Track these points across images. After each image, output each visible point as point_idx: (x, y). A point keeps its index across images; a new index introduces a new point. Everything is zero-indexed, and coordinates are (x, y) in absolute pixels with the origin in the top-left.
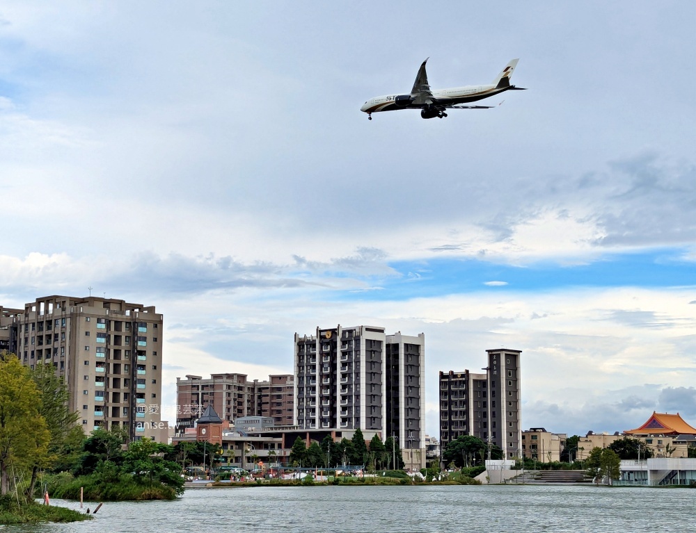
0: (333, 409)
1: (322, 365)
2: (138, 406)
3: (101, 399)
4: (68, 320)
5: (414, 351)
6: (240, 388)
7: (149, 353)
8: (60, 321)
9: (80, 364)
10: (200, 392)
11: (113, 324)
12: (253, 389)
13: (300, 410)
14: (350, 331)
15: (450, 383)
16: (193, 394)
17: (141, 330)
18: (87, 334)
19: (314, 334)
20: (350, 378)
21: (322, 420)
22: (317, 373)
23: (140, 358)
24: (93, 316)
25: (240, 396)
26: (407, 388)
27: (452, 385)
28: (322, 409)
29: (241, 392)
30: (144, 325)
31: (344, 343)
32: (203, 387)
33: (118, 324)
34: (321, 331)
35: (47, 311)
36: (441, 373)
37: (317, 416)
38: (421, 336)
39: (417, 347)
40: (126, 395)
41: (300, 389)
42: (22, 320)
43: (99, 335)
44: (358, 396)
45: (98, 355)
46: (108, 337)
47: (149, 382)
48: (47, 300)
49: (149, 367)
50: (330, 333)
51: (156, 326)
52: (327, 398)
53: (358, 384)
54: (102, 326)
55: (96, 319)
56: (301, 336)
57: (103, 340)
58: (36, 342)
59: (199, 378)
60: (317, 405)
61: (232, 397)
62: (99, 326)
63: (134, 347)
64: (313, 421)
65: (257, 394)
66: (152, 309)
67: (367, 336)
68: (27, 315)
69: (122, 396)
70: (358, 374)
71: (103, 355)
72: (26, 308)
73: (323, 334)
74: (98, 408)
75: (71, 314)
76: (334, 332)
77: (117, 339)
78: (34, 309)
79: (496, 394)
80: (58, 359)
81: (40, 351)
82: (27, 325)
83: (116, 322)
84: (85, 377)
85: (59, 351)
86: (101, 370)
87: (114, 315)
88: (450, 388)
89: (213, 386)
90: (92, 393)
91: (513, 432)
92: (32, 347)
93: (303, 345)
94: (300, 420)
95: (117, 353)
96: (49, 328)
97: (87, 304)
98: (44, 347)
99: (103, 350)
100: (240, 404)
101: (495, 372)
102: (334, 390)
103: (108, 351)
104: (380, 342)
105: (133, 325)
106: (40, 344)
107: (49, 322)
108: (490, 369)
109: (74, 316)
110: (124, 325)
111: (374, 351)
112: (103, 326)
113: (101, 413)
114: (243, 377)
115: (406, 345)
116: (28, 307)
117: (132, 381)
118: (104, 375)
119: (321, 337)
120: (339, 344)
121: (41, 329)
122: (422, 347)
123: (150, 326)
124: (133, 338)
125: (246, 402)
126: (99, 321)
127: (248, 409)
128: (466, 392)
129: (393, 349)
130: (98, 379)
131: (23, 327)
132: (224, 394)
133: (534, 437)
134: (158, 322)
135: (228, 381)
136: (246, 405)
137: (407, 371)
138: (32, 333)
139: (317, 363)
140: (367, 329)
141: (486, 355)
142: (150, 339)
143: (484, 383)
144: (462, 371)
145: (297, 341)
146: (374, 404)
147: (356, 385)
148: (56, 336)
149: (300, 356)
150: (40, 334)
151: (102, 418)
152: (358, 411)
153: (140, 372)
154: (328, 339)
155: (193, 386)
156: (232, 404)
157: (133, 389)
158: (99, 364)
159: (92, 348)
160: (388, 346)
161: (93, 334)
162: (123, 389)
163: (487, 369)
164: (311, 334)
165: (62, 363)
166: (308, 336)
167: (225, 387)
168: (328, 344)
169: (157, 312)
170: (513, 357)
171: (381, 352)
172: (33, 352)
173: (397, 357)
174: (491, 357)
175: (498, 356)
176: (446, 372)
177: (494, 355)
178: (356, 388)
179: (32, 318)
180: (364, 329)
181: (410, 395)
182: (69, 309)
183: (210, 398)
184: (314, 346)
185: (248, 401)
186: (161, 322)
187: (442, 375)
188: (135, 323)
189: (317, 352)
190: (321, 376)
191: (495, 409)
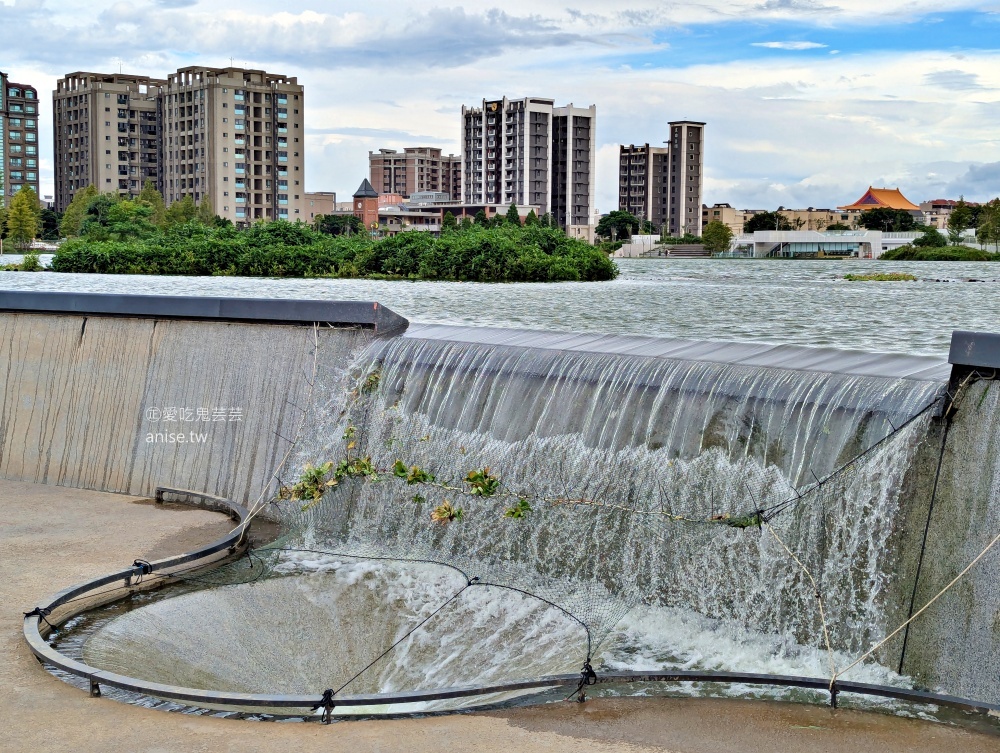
0: (498, 184)
1: (488, 139)
2: (280, 178)
3: (242, 171)
4: (206, 91)
5: (584, 123)
6: (434, 163)
7: (290, 125)
8: (199, 93)
9: (219, 136)
10: (392, 166)
11: (252, 96)
12: (448, 164)
13: (468, 185)
14: (515, 104)
15: (630, 157)
16: (385, 168)
17: (281, 102)
18: (224, 105)
19: (481, 107)
20: (515, 152)
21: (488, 195)
22: (483, 147)
23: (280, 130)
24: (230, 87)
25: (434, 171)
26: (575, 163)
27: (632, 159)
28: (487, 184)
29: (435, 167)
30: (284, 96)
31: (510, 115)
32: (395, 161)
33: (257, 96)
34: (487, 103)
35: (187, 82)
36: (622, 147)
37: (483, 192)
38: (593, 108)
39: (588, 120)
40: (268, 167)
41: (468, 164)
42: (166, 91)
43: (238, 107)
44: (522, 171)
45: (237, 127)
46: (247, 109)
47: (291, 154)
48: (188, 71)
49: (291, 140)
50: (495, 105)
51: (296, 98)
52: (493, 173)
53: (522, 158)
54: (240, 98)
55: (233, 91)
56: (469, 109)
57: (242, 112)
58: (179, 115)
59: (394, 152)
60: (483, 181)
61: (425, 172)
62: (237, 97)
63: (275, 119)
64: (480, 196)
65: (452, 169)
66: (294, 80)
67: (530, 108)
68: (170, 87)
69: (264, 168)
70: (522, 148)
71: (242, 127)
72: (169, 79)
73: (489, 106)
74: (239, 180)
75: (209, 85)
76: (500, 104)
77: (257, 111)
78: (176, 79)
79: (676, 168)
80: (198, 131)
81: (183, 123)
82: (170, 96)
83: (255, 94)
84: (225, 149)
85: (199, 122)
86: (241, 142)
87: (252, 87)
88: (630, 162)
89: (405, 161)
90: (232, 165)
91: (692, 208)
92: (176, 118)
93: (470, 117)
94: (468, 196)
95: (257, 125)
96: (190, 100)
97: (226, 75)
98: (186, 118)
99: (242, 122)
100: (434, 179)
101: (676, 146)
102: (499, 166)
103: (247, 123)
104: (546, 115)
105: (273, 96)
106: (183, 115)
107: (190, 93)
108: (671, 142)
109: (211, 87)
110: (263, 96)
111: (540, 124)
112: (242, 98)
113: (242, 185)
114: (436, 152)
115: (575, 118)
116: (171, 78)
117: (273, 154)
118: (243, 147)
119: (489, 110)
120: (504, 116)
121: (182, 101)
122: (592, 120)
123: (291, 97)
124: (274, 110)
125: (441, 178)
126: (236, 93)
127: (443, 184)
128: (645, 167)
129: (560, 122)
130: (238, 151)
131: (167, 98)
132: (416, 169)
133: (717, 213)
134: (298, 95)
135: (420, 155)
136: (440, 180)
137: (575, 145)
138: (175, 105)
139: (483, 136)
140: (531, 101)
141: (668, 127)
142: (291, 111)
143: (665, 157)
144: (643, 145)
145: (465, 113)
146: (538, 179)
147: (520, 159)
148: (196, 107)
149: (467, 129)
150: (182, 105)
151: (244, 191)
152: (521, 187)
153: (281, 145)
154: (494, 110)
155: (385, 161)
156: (425, 179)
157: (275, 162)
158: (238, 136)
159: (231, 120)
160: (555, 119)
161: (231, 106)
162: (264, 161)
163: (669, 142)
164: (478, 106)
165: (202, 134)
166: (475, 108)
167: (417, 161)
168: (493, 116)
169: (299, 83)
170: (696, 130)
171: (547, 125)
172: (176, 124)
173: (565, 130)
174: (673, 129)
175: (680, 128)
176: (627, 146)
177: (675, 128)
178: (520, 163)
179: (175, 89)
180: (528, 101)
181: (579, 170)
182: (207, 81)
183: (402, 173)
184: (481, 119)
185: (443, 176)
186: (302, 94)
187: (623, 150)
188: (274, 94)
189: (483, 125)
190: (488, 150)
191: (674, 185)
